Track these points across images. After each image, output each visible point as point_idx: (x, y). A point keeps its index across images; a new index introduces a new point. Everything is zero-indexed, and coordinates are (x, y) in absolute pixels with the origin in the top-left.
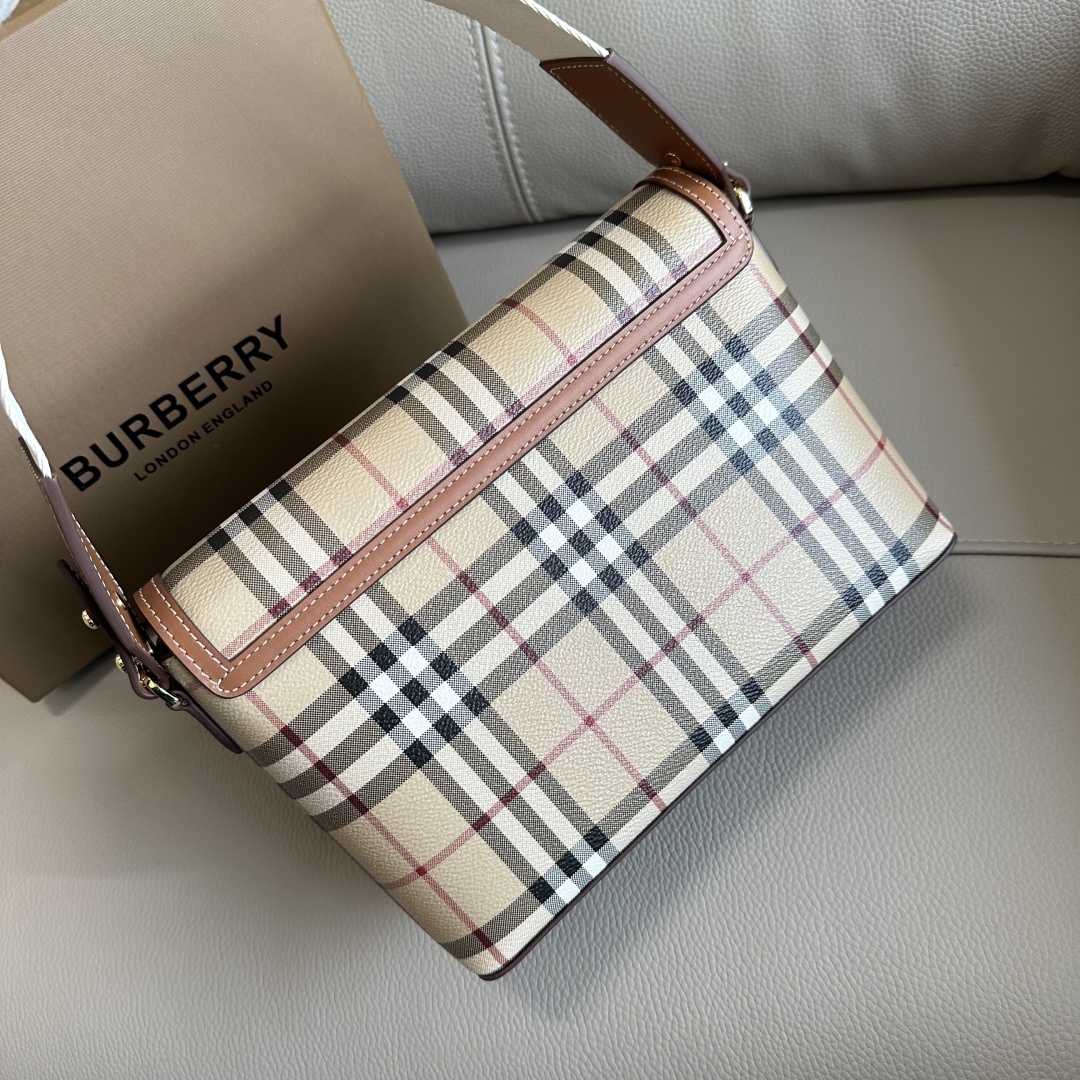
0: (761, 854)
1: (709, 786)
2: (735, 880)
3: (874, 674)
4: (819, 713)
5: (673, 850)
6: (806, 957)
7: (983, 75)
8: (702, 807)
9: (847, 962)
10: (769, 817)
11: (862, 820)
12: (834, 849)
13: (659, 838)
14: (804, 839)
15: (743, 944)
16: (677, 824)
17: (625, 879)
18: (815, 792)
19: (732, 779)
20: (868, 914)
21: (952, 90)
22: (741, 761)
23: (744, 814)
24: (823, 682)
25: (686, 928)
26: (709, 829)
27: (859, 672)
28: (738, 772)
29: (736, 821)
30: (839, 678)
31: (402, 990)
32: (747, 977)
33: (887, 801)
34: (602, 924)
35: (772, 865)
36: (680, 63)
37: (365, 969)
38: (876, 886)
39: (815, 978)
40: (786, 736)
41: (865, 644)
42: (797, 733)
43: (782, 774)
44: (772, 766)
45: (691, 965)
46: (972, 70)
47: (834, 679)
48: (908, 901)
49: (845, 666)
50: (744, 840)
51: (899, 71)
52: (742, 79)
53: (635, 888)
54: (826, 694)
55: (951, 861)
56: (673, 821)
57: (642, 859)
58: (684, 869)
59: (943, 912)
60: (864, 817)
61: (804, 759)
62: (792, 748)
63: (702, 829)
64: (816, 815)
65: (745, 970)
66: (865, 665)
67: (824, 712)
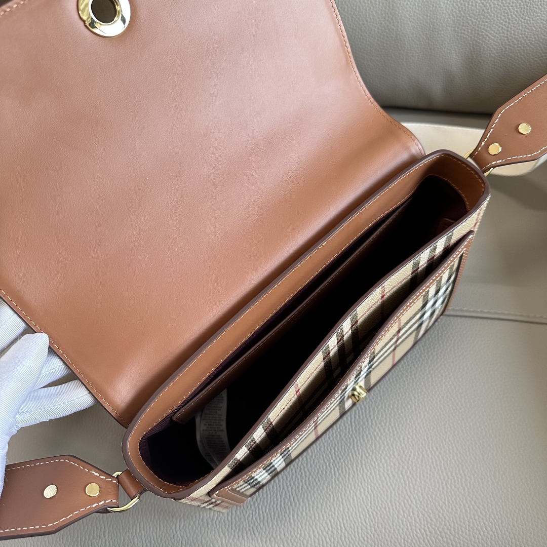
0: (386, 475)
1: (359, 437)
2: (372, 489)
3: (444, 381)
4: (416, 400)
5: (340, 471)
6: (407, 529)
7: (506, 61)
8: (356, 449)
9: (428, 533)
10: (390, 455)
11: (437, 458)
12: (423, 473)
13: (333, 465)
14: (408, 468)
15: (375, 522)
16: (343, 457)
17: (314, 487)
18: (414, 443)
19: (371, 434)
20: (439, 508)
21: (489, 67)
22: (376, 424)
23: (377, 453)
24: (418, 383)
25: (346, 513)
26: (359, 461)
27: (437, 379)
28: (375, 430)
29: (374, 457)
30: (426, 382)
31: (189, 543)
32: (377, 539)
33: (449, 449)
34: (301, 510)
35: (391, 481)
36: (354, 32)
37: (168, 531)
38: (443, 493)
39: (412, 541)
40: (400, 412)
41: (439, 364)
42: (405, 411)
43: (397, 433)
44: (392, 428)
45: (348, 533)
46: (501, 58)
47: (424, 382)
48: (459, 501)
49: (429, 376)
50: (377, 467)
51: (465, 53)
52: (385, 45)
53: (319, 492)
54: (420, 390)
55: (480, 481)
56: (340, 456)
57: (324, 476)
58: (346, 481)
59: (476, 507)
60: (438, 457)
61: (409, 424)
62: (403, 419)
63: (355, 460)
64: (414, 455)
65: (376, 535)
66: (440, 375)
67: (419, 400)
